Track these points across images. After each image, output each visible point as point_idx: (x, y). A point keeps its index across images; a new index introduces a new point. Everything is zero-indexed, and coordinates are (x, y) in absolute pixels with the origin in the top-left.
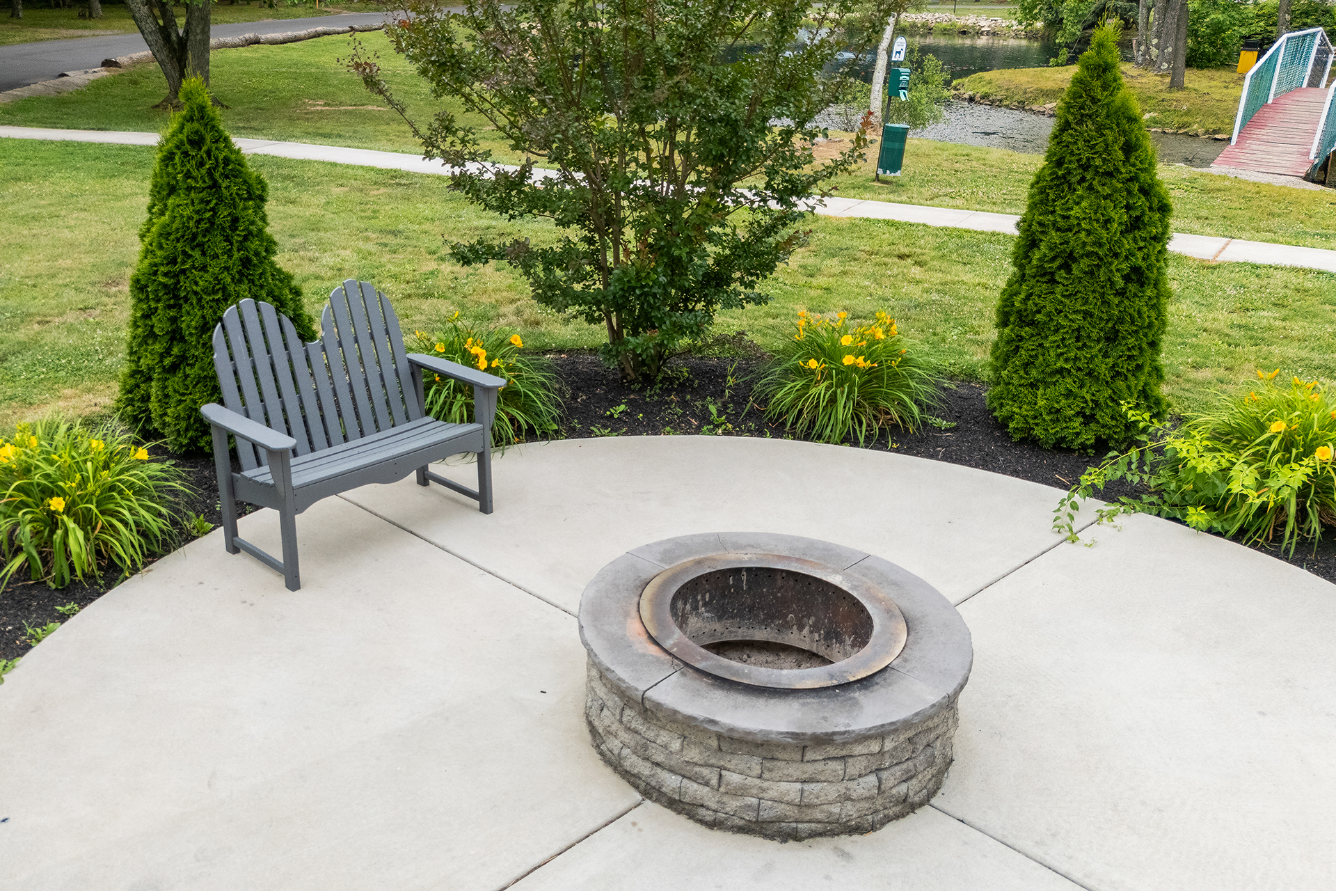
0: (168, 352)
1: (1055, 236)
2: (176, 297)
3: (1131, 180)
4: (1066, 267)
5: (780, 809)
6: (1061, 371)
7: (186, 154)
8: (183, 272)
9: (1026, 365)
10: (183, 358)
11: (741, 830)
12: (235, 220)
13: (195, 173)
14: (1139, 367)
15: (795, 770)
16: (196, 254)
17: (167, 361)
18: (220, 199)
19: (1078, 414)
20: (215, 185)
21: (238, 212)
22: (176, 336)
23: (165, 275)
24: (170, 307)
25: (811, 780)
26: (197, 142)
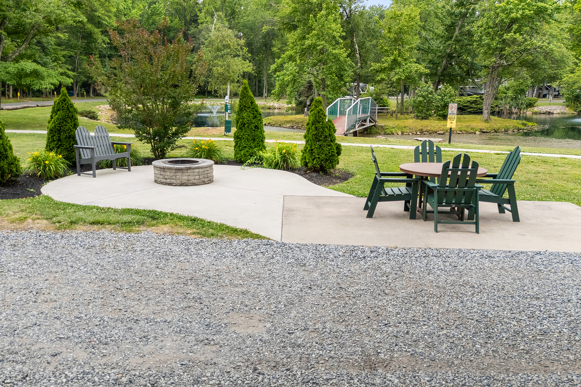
0: (57, 144)
1: (241, 120)
2: (60, 132)
3: (253, 109)
4: (244, 126)
5: (185, 181)
6: (245, 147)
7: (62, 103)
8: (62, 126)
9: (239, 147)
10: (61, 145)
11: (180, 186)
12: (73, 116)
13: (64, 106)
14: (260, 145)
15: (187, 174)
16: (65, 122)
17: (57, 146)
18: (70, 112)
19: (249, 155)
20: (68, 109)
21: (73, 114)
22: (59, 140)
23: (58, 127)
24: (58, 134)
25: (189, 176)
26: (65, 100)
